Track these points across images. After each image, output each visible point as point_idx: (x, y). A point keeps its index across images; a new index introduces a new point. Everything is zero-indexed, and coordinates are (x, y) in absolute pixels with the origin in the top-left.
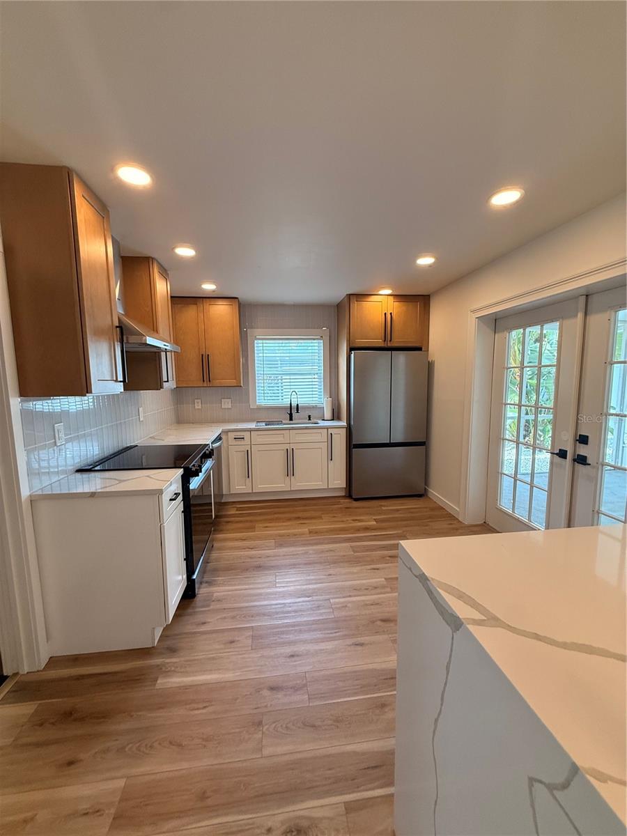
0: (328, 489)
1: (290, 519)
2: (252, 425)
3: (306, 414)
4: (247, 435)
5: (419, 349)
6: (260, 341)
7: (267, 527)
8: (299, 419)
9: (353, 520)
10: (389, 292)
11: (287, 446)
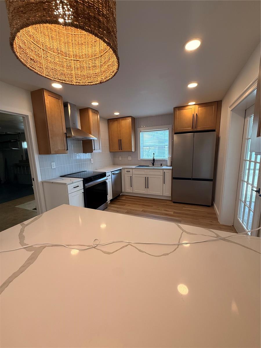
0: (163, 196)
1: (140, 205)
2: (134, 167)
3: (160, 163)
4: (131, 170)
5: (214, 131)
6: (142, 133)
7: (129, 206)
8: (157, 165)
9: (164, 210)
10: (194, 103)
11: (146, 176)
